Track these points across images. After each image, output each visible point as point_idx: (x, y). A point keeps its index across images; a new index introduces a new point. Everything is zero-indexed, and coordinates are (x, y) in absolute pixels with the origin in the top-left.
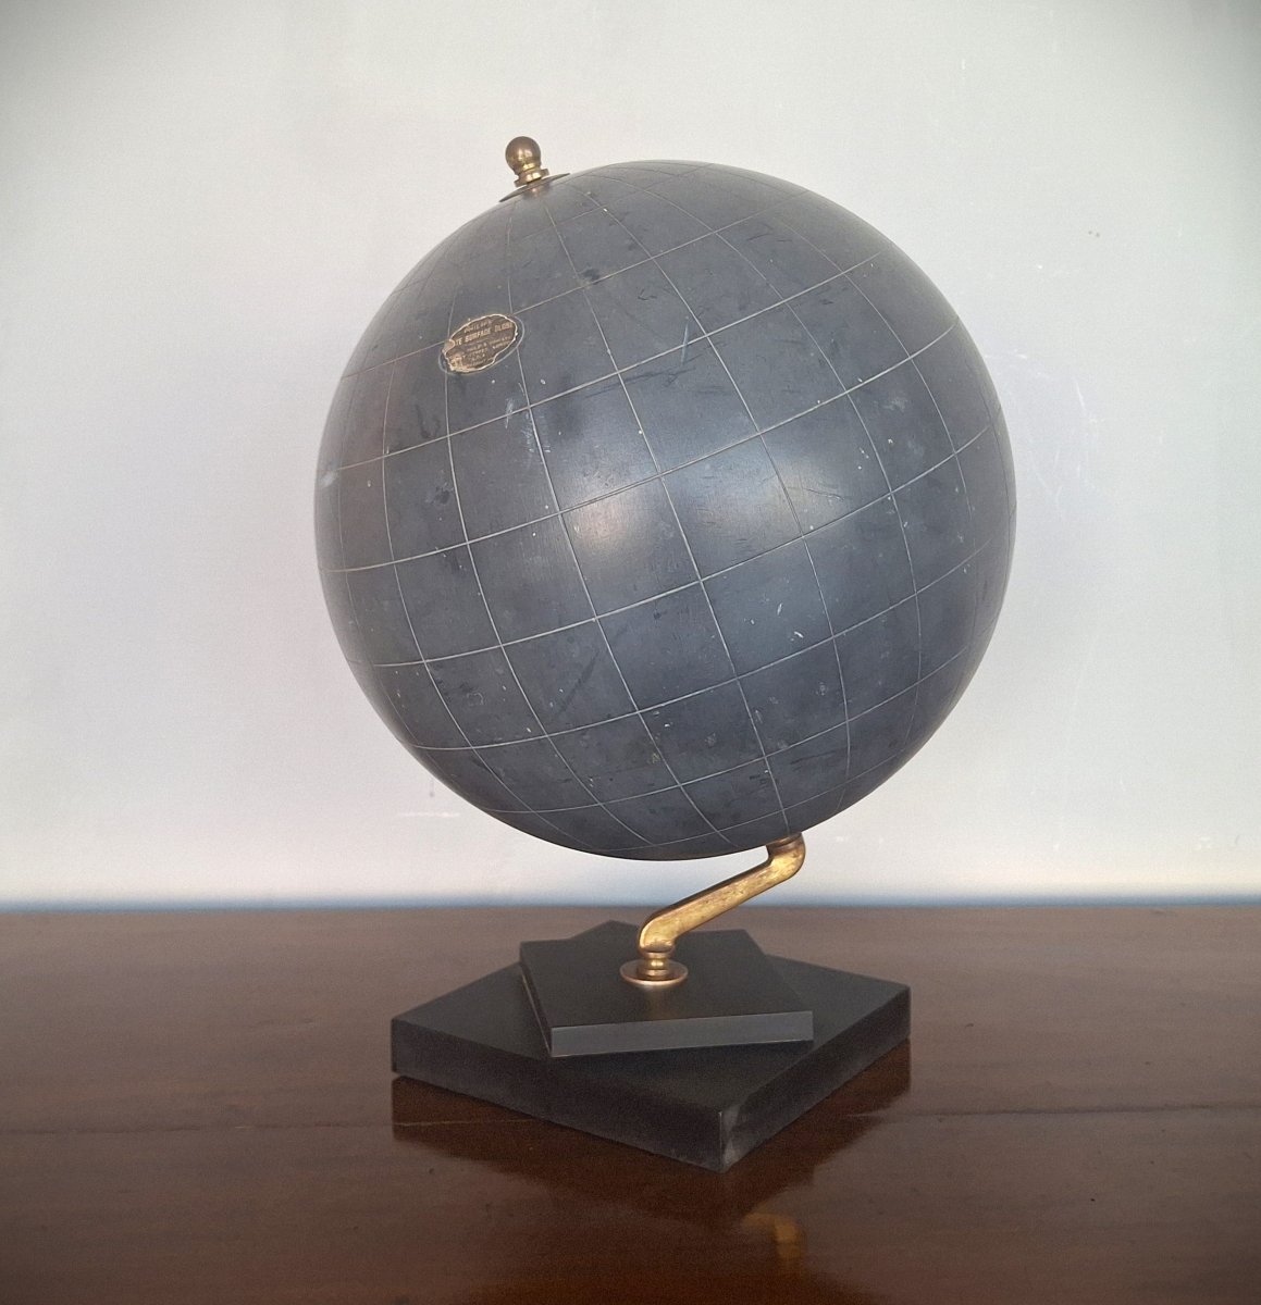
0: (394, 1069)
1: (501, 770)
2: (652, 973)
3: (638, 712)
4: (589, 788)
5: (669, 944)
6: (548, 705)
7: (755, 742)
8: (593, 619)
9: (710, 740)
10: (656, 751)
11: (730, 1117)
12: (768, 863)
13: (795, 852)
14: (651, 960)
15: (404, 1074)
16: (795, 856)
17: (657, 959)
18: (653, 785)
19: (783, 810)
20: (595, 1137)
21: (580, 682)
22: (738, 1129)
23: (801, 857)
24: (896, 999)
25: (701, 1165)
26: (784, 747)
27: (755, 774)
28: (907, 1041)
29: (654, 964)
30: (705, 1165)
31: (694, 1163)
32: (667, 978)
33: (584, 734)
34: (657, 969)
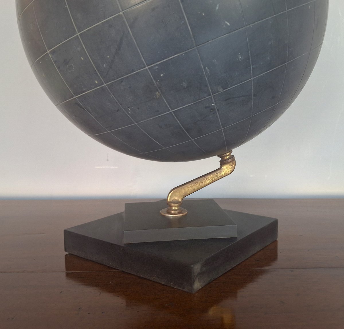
0: (66, 250)
1: (89, 108)
2: (173, 212)
3: (147, 68)
4: (128, 113)
5: (180, 200)
6: (103, 66)
7: (206, 86)
8: (121, 13)
9: (185, 85)
10: (158, 91)
11: (197, 268)
12: (220, 168)
13: (231, 163)
14: (173, 206)
15: (70, 253)
16: (231, 165)
17: (175, 206)
18: (158, 111)
19: (222, 129)
20: (140, 278)
21: (116, 50)
22: (201, 274)
23: (234, 165)
24: (272, 223)
25: (184, 290)
26: (221, 90)
27: (207, 105)
28: (276, 241)
29: (174, 208)
30: (186, 290)
31: (181, 289)
32: (179, 213)
33: (122, 82)
34: (175, 210)
